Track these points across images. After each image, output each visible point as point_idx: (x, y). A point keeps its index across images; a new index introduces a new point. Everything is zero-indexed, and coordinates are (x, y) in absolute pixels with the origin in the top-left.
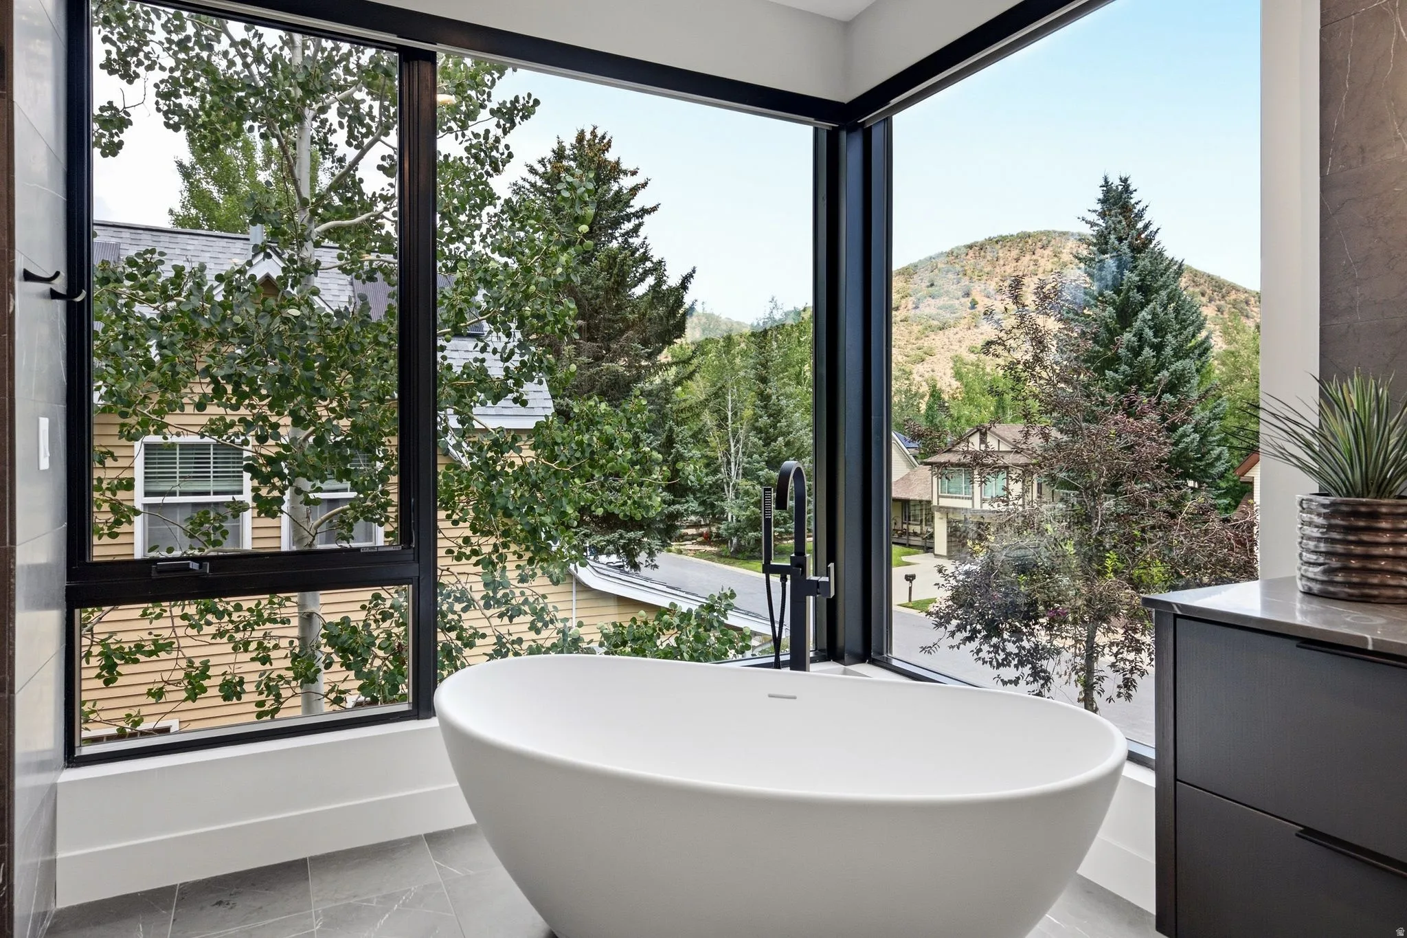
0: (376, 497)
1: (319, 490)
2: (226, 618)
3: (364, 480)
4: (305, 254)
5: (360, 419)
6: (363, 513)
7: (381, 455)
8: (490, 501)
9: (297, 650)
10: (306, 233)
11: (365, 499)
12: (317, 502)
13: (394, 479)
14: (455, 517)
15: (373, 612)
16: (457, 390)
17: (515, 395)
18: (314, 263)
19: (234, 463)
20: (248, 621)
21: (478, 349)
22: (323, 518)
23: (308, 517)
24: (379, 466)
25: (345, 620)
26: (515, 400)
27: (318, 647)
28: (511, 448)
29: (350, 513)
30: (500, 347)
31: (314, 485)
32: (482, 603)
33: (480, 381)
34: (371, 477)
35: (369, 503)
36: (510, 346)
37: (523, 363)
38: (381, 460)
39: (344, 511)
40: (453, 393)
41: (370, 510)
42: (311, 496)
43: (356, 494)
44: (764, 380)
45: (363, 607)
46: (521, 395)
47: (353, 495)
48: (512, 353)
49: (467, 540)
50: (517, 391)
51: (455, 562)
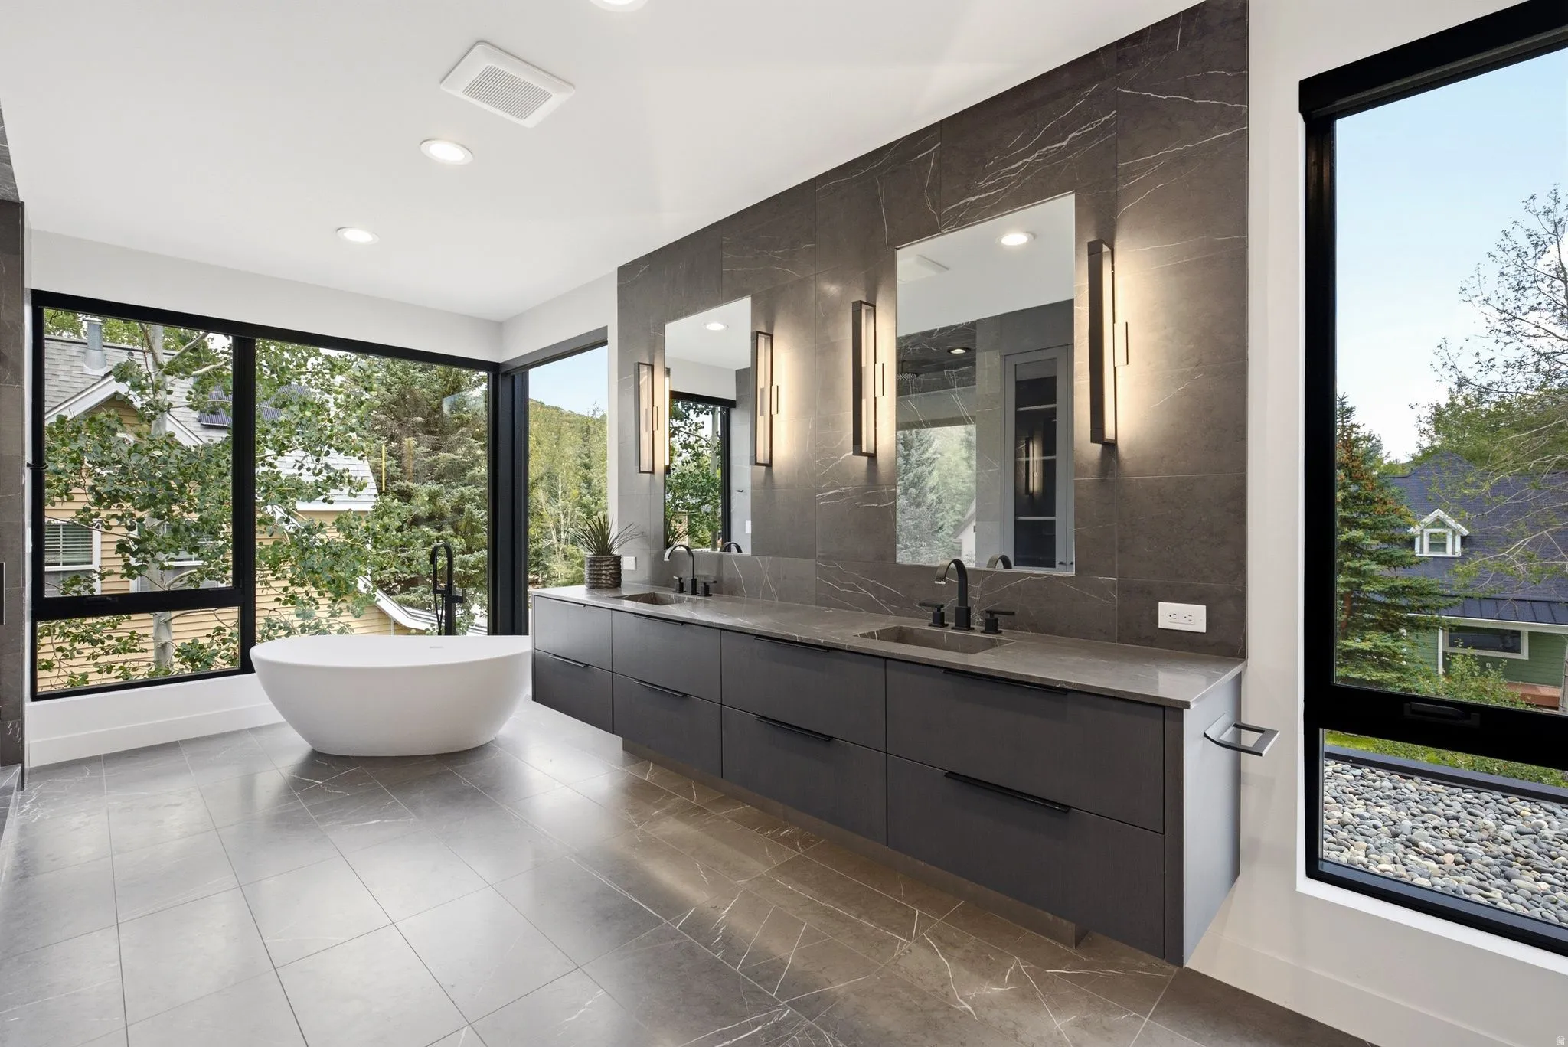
0: (218, 563)
1: (172, 560)
2: (100, 645)
3: (208, 552)
4: (158, 397)
5: (205, 514)
6: (207, 575)
7: (222, 536)
8: (303, 564)
9: (153, 669)
10: (160, 385)
11: (209, 566)
12: (169, 568)
13: (230, 551)
14: (277, 575)
15: (216, 638)
16: (280, 493)
17: (324, 497)
18: (167, 404)
19: (83, 539)
20: (117, 649)
21: (297, 467)
22: (175, 578)
23: (162, 579)
24: (221, 543)
25: (195, 641)
26: (324, 501)
27: (172, 666)
28: (318, 532)
29: (197, 575)
30: (312, 466)
31: (168, 557)
32: (299, 629)
33: (297, 489)
34: (213, 550)
35: (212, 568)
36: (319, 467)
37: (329, 478)
38: (222, 539)
39: (192, 574)
40: (278, 495)
41: (213, 572)
42: (166, 564)
43: (202, 562)
44: (587, 467)
45: (208, 636)
46: (329, 497)
47: (199, 563)
48: (321, 472)
49: (285, 589)
50: (326, 494)
51: (282, 606)
